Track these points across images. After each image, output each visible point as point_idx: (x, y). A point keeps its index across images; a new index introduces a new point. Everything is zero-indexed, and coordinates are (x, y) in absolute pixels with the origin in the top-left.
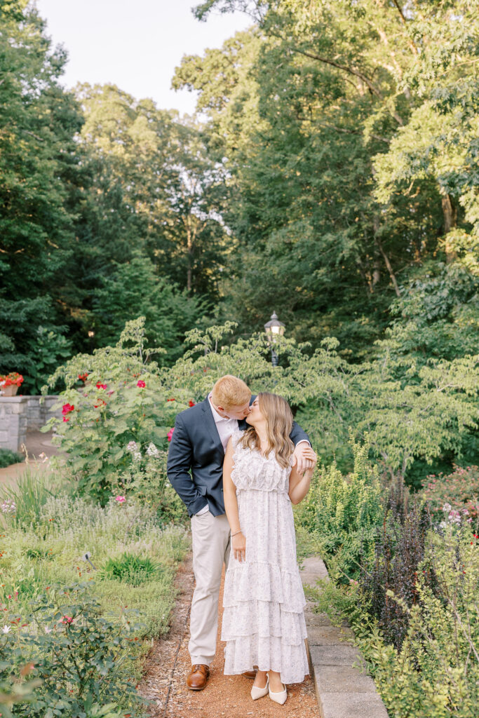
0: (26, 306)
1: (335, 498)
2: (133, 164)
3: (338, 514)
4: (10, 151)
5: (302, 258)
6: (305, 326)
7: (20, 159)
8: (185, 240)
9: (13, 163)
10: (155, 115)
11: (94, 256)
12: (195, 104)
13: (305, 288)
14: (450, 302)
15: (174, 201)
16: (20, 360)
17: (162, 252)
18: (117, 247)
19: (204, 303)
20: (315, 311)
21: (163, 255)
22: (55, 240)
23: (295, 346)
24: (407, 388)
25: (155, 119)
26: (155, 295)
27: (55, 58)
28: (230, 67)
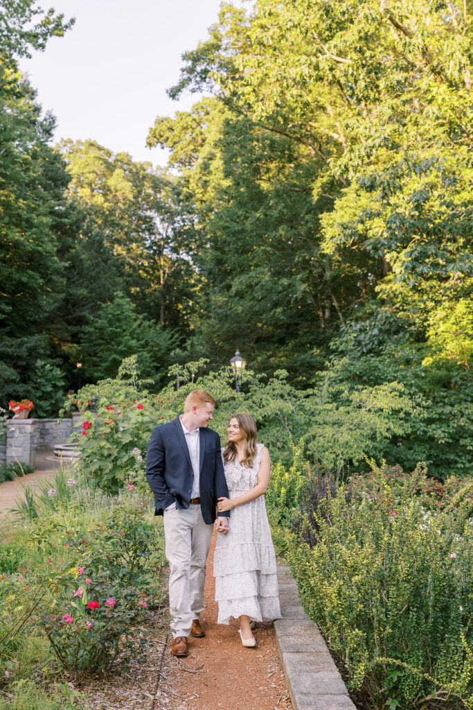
0: (26, 343)
1: (280, 485)
2: (112, 212)
3: (282, 495)
4: (11, 210)
5: (262, 299)
6: (265, 356)
7: (20, 216)
8: (158, 278)
9: (14, 220)
10: (131, 167)
11: (81, 297)
12: (168, 160)
13: (265, 324)
14: (381, 338)
15: (148, 243)
16: (22, 389)
17: (138, 289)
18: (99, 288)
19: (176, 336)
20: (275, 343)
21: (138, 293)
22: (49, 285)
23: (254, 377)
24: (341, 409)
25: (131, 171)
26: (134, 330)
27: (45, 123)
28: (199, 128)
